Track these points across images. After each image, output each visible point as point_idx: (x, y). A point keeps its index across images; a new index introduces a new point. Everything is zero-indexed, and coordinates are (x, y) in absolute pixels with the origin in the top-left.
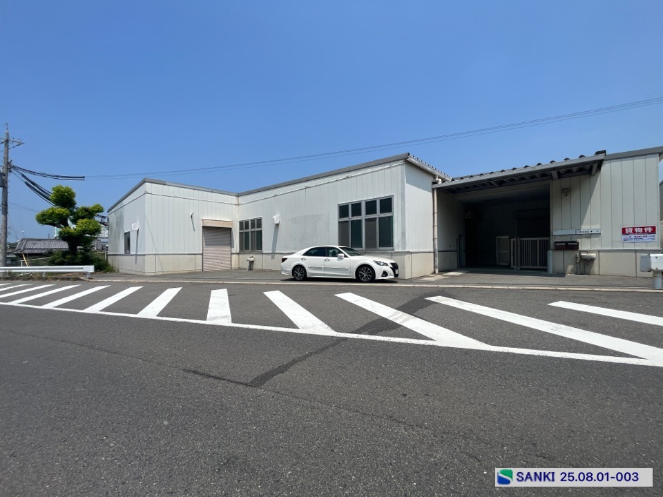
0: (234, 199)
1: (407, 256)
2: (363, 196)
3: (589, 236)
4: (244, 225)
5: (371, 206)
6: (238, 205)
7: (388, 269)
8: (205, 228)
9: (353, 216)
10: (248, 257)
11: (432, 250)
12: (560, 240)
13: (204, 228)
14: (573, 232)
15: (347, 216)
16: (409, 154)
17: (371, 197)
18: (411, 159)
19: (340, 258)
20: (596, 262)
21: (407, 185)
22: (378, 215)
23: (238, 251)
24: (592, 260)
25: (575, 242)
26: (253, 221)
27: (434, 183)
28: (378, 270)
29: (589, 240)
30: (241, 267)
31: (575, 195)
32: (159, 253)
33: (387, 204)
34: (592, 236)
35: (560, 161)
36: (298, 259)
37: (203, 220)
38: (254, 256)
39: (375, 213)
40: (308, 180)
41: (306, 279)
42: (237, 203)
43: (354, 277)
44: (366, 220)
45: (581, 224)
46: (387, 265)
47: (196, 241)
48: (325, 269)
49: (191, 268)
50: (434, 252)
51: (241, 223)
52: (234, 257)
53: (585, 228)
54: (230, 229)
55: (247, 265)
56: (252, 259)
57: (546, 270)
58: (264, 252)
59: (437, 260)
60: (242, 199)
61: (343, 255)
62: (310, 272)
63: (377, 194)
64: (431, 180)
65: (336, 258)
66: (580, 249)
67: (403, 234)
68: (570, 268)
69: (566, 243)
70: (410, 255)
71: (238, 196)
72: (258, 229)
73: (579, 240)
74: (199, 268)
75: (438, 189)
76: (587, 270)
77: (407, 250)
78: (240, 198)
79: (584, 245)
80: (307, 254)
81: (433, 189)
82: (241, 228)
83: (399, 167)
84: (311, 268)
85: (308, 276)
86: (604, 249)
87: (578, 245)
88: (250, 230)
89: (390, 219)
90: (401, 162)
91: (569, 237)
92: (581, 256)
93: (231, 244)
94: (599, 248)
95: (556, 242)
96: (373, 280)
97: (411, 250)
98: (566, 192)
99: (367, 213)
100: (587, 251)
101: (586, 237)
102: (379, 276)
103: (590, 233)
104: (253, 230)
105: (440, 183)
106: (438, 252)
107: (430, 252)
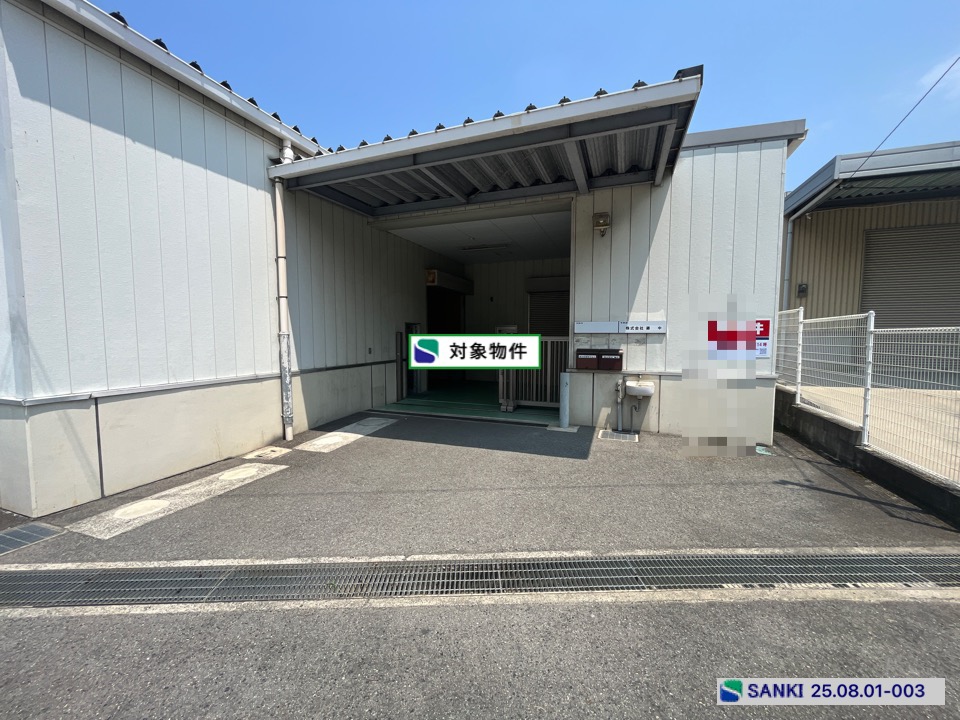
3: (644, 338)
11: (275, 371)
12: (587, 347)
14: (611, 328)
20: (653, 403)
24: (647, 398)
25: (616, 352)
27: (276, 161)
29: (643, 347)
31: (621, 234)
34: (649, 339)
45: (629, 310)
50: (282, 377)
53: (638, 318)
57: (555, 412)
59: (296, 401)
64: (265, 150)
66: (624, 368)
68: (605, 413)
69: (599, 353)
70: (81, 413)
73: (623, 349)
75: (286, 181)
76: (636, 420)
79: (634, 360)
86: (668, 370)
87: (621, 360)
91: (604, 340)
92: (626, 388)
94: (660, 369)
95: (580, 352)
98: (603, 222)
100: (638, 376)
101: (638, 342)
103: (645, 331)
105: (290, 165)
106: (302, 372)
107: (257, 379)
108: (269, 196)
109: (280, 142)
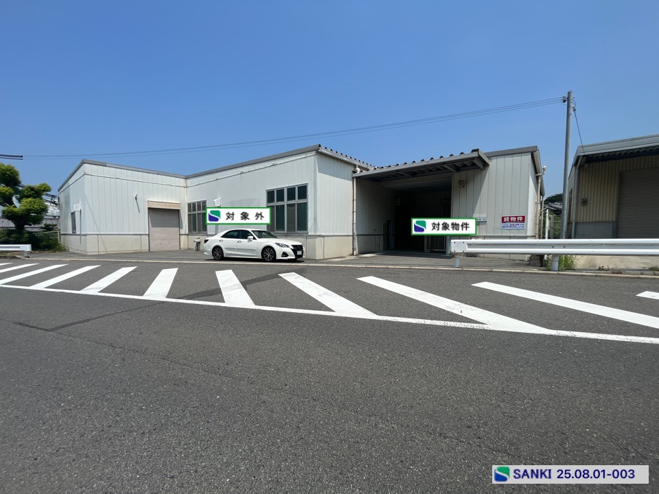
0: (182, 182)
1: (318, 238)
2: (285, 184)
4: (192, 207)
5: (291, 191)
6: (187, 187)
7: (289, 250)
8: (151, 210)
9: (277, 201)
10: (195, 238)
11: (352, 234)
13: (149, 209)
15: (273, 201)
16: (320, 146)
17: (291, 184)
18: (322, 150)
19: (250, 240)
21: (319, 175)
22: (297, 201)
23: (187, 232)
26: (199, 203)
27: (354, 172)
28: (279, 251)
29: (478, 226)
30: (190, 247)
31: (470, 187)
32: (102, 233)
33: (303, 191)
34: (480, 224)
35: (457, 156)
36: (216, 241)
37: (148, 201)
38: (201, 237)
39: (294, 199)
40: (243, 166)
41: (223, 259)
42: (185, 185)
43: (261, 258)
44: (288, 205)
45: (473, 213)
46: (288, 246)
47: (142, 222)
48: (238, 250)
49: (136, 248)
50: (353, 236)
51: (189, 205)
52: (183, 237)
53: (476, 216)
54: (178, 210)
55: (194, 246)
56: (198, 240)
57: (445, 253)
58: (208, 233)
59: (356, 243)
60: (190, 182)
61: (252, 237)
62: (226, 252)
63: (296, 182)
64: (351, 169)
65: (246, 240)
67: (315, 219)
70: (322, 239)
71: (187, 178)
72: (204, 212)
74: (146, 248)
75: (358, 178)
77: (318, 234)
78: (189, 181)
80: (225, 236)
81: (353, 178)
82: (189, 210)
83: (313, 157)
84: (227, 249)
85: (225, 256)
86: (488, 235)
88: (196, 212)
89: (306, 204)
90: (314, 153)
93: (179, 225)
94: (485, 234)
96: (275, 260)
97: (323, 234)
98: (463, 184)
99: (289, 199)
100: (476, 237)
102: (279, 257)
103: (479, 221)
104: (199, 212)
105: (359, 172)
106: (357, 235)
107: (348, 236)
108: (351, 182)
109: (355, 166)
